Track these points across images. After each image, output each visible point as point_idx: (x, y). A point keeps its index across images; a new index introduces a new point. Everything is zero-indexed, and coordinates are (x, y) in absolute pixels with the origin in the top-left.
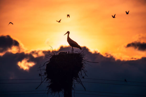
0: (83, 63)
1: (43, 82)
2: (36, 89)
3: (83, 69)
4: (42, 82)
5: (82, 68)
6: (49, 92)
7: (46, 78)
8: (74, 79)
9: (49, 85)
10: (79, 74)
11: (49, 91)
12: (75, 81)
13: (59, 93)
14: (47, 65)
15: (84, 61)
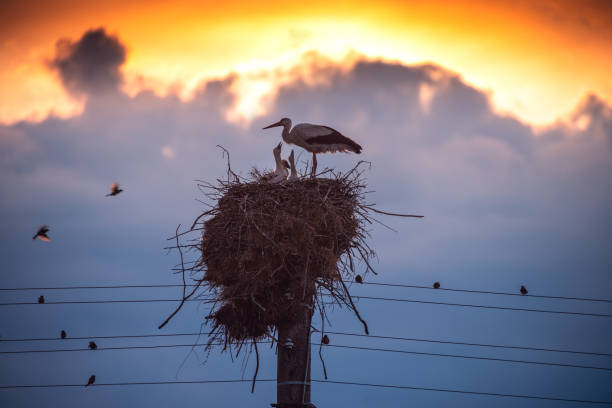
0: (358, 216)
1: (191, 298)
2: (160, 328)
3: (356, 245)
4: (185, 299)
5: (355, 240)
6: (214, 339)
7: (200, 281)
8: (320, 284)
9: (216, 309)
10: (340, 265)
11: (213, 335)
12: (324, 296)
13: (255, 343)
14: (208, 224)
15: (360, 210)
